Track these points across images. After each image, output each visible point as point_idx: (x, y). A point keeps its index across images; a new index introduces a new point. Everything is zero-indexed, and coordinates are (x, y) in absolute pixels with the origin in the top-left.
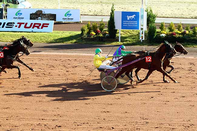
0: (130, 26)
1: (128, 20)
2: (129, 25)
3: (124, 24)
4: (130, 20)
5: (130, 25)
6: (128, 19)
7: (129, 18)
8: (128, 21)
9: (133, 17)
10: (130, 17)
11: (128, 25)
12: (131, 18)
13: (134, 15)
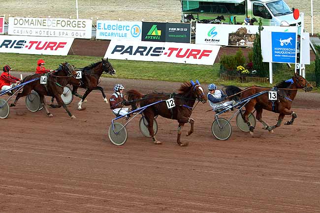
0: (284, 56)
1: (282, 47)
2: (284, 54)
3: (276, 54)
4: (284, 46)
5: (286, 54)
6: (282, 44)
7: (282, 42)
8: (281, 49)
9: (289, 41)
10: (285, 41)
11: (281, 54)
12: (287, 43)
13: (291, 38)
